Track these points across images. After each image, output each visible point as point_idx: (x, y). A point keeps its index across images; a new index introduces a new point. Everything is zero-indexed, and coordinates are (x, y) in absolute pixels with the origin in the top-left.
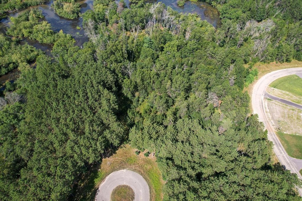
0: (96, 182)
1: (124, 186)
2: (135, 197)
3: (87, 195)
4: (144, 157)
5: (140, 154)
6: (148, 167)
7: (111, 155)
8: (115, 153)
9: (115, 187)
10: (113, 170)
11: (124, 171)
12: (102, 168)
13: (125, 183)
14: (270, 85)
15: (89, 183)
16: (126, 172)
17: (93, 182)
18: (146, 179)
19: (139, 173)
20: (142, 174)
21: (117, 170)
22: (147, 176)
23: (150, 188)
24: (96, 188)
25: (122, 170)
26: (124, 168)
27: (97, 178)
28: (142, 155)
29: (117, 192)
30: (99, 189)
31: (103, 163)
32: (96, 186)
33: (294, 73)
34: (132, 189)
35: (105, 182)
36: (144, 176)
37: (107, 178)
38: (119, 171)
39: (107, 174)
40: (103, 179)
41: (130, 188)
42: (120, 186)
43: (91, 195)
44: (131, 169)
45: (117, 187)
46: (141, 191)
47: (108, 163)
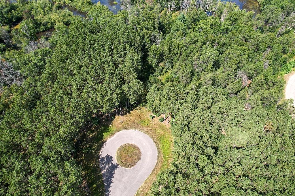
0: (104, 136)
1: (132, 145)
2: (142, 158)
3: (93, 146)
4: (158, 122)
5: (155, 119)
6: (161, 132)
7: (125, 114)
8: (129, 113)
9: (123, 144)
10: (124, 128)
11: (135, 131)
12: (113, 124)
13: (133, 143)
15: (98, 135)
16: (137, 133)
17: (102, 136)
18: (156, 143)
19: (150, 136)
20: (152, 138)
21: (128, 129)
22: (157, 140)
23: (159, 153)
24: (104, 141)
25: (134, 130)
26: (135, 128)
27: (106, 132)
28: (157, 120)
29: (124, 149)
30: (107, 142)
31: (115, 120)
32: (104, 140)
34: (140, 149)
35: (114, 137)
36: (154, 140)
37: (117, 134)
38: (129, 130)
39: (118, 130)
40: (112, 134)
41: (138, 149)
42: (128, 145)
43: (97, 146)
44: (142, 131)
45: (125, 145)
46: (149, 153)
47: (121, 121)
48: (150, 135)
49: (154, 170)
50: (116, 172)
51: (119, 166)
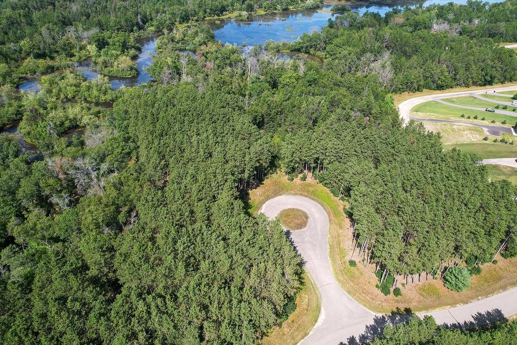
1: (290, 209)
2: (309, 216)
4: (301, 182)
5: (294, 180)
7: (259, 186)
8: (262, 184)
9: (278, 211)
10: (268, 198)
11: (282, 197)
12: (252, 199)
13: (289, 207)
14: (411, 110)
16: (285, 198)
18: (313, 199)
20: (306, 196)
21: (273, 197)
22: (313, 197)
23: (323, 206)
25: (280, 197)
26: (280, 195)
27: (250, 208)
28: (297, 180)
29: (284, 215)
31: (251, 196)
33: (431, 100)
34: (302, 210)
38: (275, 198)
40: (259, 208)
41: (298, 210)
42: (285, 210)
44: (289, 194)
45: (282, 211)
46: (313, 210)
47: (258, 193)
48: (302, 195)
49: (330, 221)
50: (293, 236)
51: (291, 231)
